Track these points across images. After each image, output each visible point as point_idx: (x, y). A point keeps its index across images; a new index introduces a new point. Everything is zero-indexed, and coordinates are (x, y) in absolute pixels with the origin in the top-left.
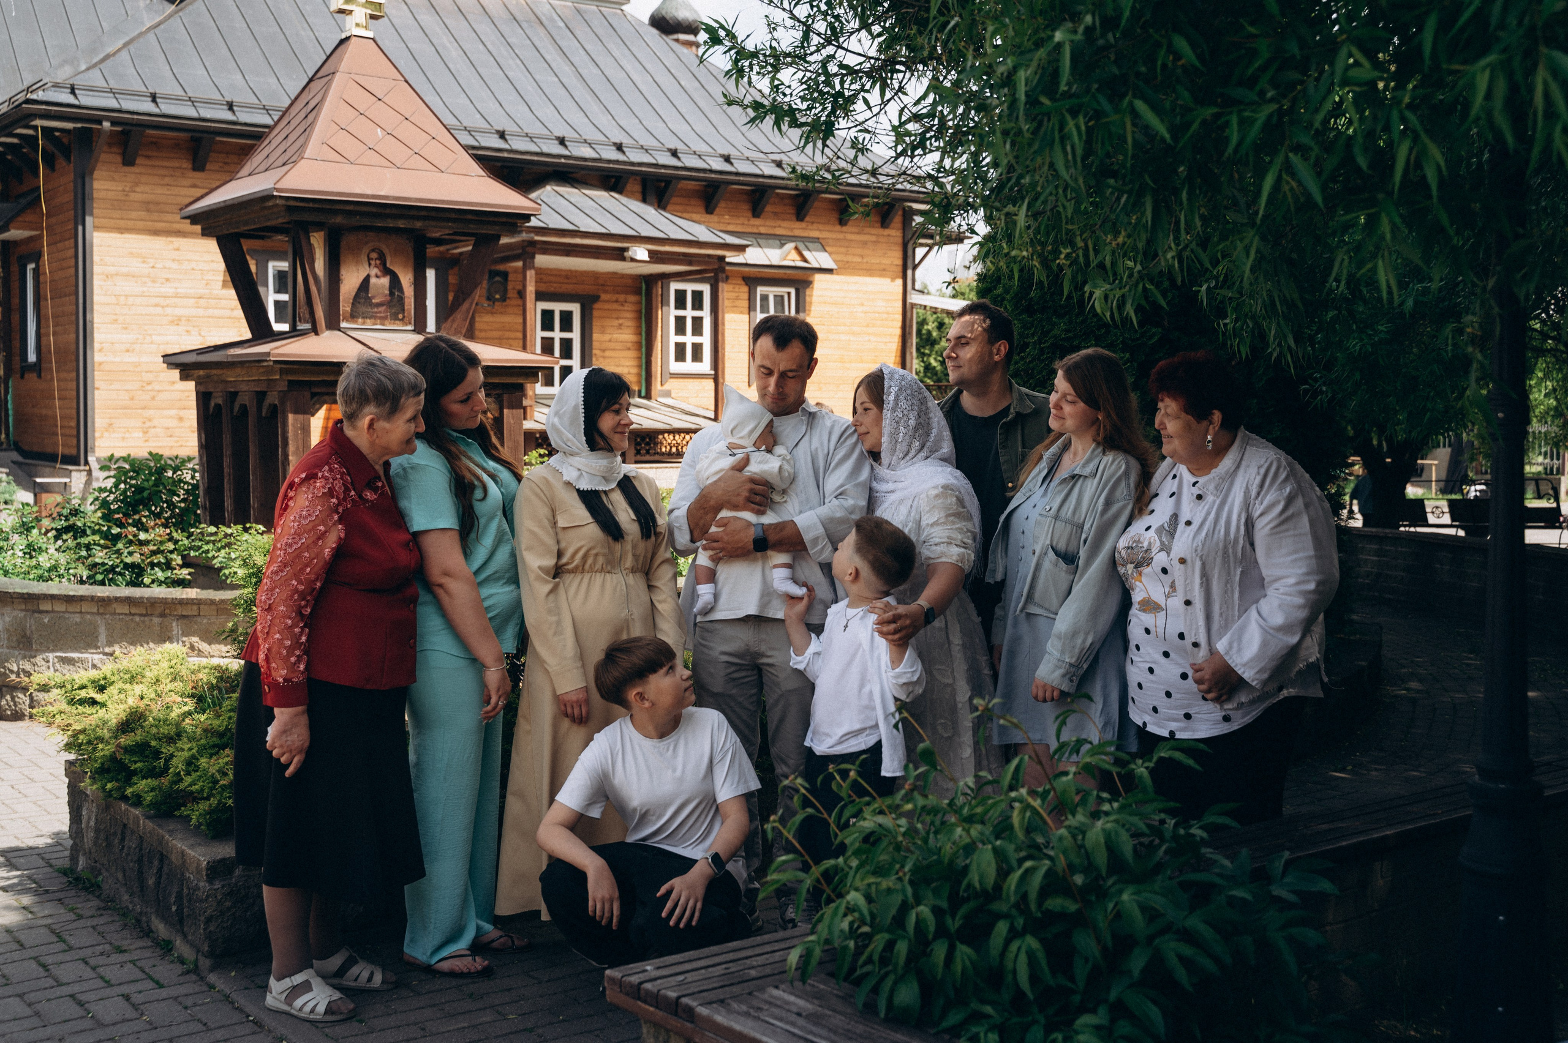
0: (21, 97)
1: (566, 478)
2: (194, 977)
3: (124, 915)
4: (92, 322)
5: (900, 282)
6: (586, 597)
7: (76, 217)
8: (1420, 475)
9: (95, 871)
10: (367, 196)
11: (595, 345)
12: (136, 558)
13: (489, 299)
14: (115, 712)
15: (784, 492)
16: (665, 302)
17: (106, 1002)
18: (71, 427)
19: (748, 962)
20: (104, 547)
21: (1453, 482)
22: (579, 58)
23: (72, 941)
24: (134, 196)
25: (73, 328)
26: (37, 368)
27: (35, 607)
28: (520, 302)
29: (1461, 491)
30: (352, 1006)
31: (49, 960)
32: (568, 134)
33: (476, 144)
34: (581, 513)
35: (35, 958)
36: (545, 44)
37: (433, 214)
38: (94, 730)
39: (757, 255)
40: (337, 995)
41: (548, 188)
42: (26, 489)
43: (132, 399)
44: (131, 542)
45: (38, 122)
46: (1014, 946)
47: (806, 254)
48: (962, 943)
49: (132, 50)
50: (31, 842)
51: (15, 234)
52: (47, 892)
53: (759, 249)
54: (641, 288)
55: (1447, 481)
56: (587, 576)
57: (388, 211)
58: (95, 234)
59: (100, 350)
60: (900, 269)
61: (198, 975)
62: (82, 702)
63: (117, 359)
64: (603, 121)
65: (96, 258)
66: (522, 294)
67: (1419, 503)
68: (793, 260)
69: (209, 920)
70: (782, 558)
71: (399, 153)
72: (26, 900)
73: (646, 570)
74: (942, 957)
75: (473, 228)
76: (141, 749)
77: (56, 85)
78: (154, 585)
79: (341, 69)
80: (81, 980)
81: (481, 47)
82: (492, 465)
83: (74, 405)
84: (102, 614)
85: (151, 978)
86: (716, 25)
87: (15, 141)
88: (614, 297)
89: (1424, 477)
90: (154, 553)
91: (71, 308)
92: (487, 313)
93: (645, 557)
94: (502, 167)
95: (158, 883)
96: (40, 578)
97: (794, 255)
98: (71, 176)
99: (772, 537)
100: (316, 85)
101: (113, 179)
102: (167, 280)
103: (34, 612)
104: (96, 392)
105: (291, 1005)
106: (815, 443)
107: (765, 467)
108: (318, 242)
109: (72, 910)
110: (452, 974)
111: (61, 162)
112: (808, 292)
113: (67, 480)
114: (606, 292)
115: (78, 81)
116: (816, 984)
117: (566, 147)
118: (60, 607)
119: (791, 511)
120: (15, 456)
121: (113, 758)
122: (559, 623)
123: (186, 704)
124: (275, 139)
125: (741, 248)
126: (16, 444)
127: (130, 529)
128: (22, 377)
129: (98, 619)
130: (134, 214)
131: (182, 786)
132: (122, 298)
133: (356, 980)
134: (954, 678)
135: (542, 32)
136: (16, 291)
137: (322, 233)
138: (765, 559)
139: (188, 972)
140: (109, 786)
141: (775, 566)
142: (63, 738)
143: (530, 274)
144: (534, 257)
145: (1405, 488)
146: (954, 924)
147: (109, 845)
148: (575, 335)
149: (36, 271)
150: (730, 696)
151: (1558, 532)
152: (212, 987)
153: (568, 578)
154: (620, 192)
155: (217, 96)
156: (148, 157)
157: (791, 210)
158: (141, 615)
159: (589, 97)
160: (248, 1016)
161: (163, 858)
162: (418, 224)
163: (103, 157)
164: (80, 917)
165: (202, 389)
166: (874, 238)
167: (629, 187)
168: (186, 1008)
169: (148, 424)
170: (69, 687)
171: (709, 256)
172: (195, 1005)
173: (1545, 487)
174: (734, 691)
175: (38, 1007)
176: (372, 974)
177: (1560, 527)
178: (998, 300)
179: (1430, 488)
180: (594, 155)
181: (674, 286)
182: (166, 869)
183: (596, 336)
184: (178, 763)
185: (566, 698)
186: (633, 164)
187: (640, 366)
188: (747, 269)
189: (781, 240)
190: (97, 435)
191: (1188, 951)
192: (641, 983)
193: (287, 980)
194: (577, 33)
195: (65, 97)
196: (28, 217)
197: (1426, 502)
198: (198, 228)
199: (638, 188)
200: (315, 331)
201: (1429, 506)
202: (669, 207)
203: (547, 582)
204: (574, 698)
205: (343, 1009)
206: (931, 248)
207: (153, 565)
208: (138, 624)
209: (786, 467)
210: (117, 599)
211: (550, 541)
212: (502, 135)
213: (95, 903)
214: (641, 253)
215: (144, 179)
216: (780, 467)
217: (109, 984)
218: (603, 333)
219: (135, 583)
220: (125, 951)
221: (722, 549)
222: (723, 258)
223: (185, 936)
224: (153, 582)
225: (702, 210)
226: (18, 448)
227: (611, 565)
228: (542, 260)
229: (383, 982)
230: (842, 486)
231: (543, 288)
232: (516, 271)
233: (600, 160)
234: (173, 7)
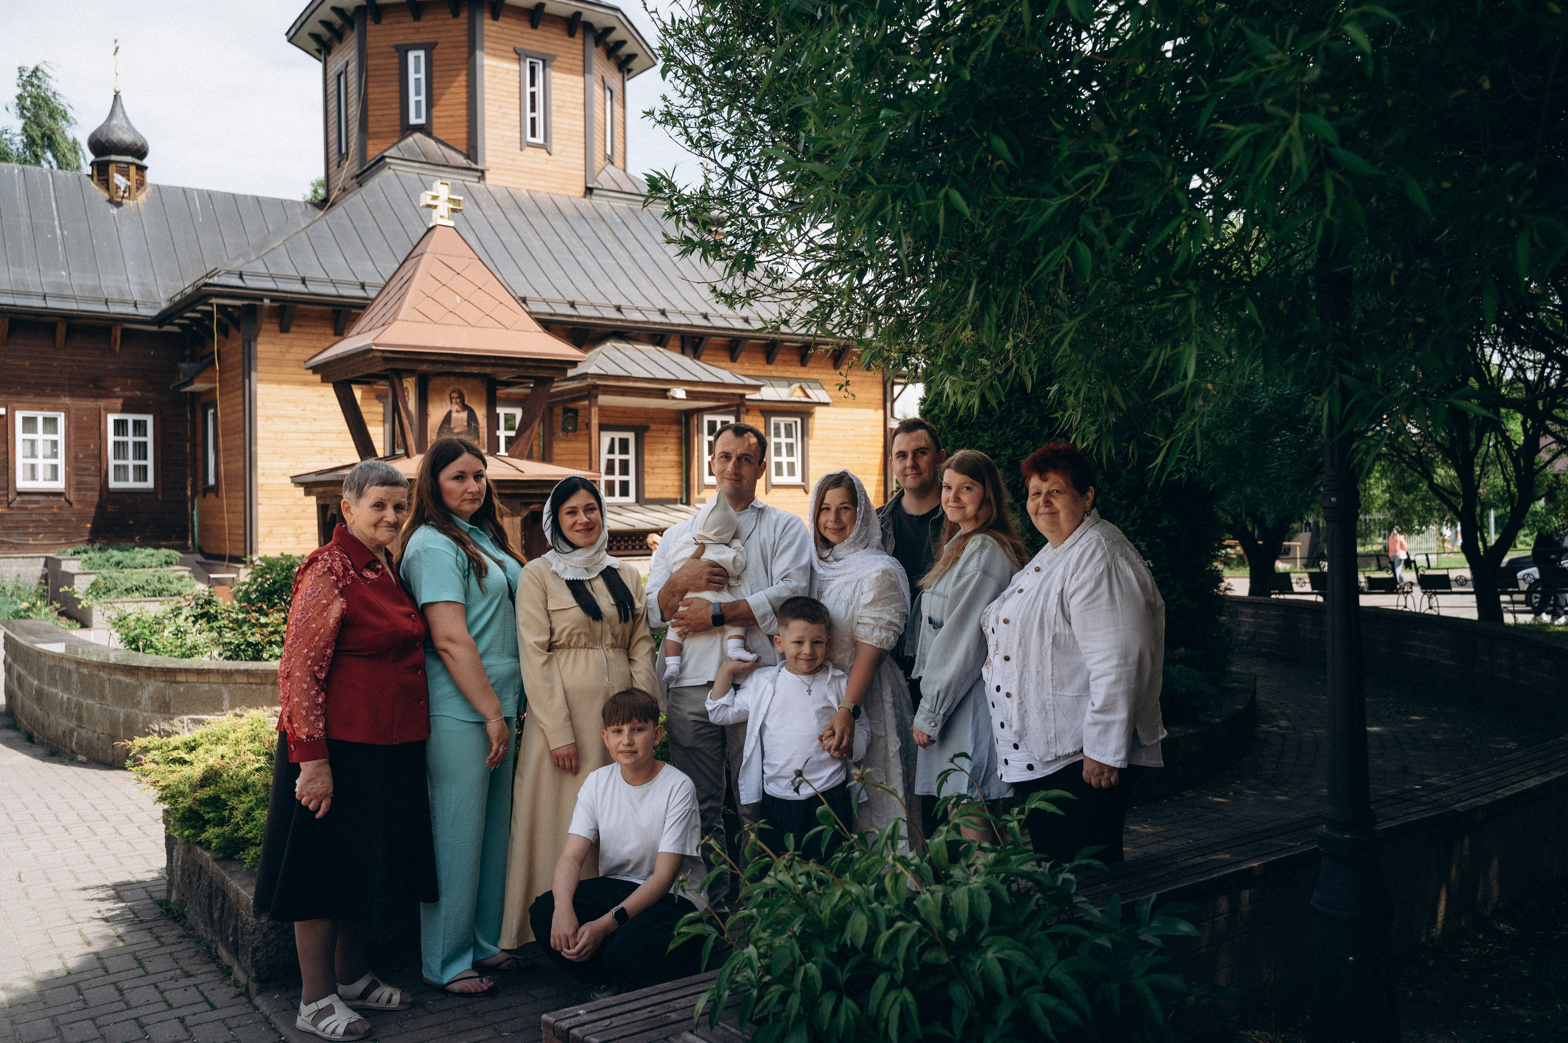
0: (201, 282)
1: (554, 568)
2: (244, 1000)
3: (199, 942)
4: (256, 453)
5: (881, 412)
6: (574, 666)
7: (244, 371)
8: (1288, 554)
9: (182, 903)
10: (447, 349)
11: (646, 464)
12: (257, 638)
13: (563, 430)
14: (196, 771)
15: (739, 578)
16: (700, 430)
17: (163, 1024)
18: (239, 535)
19: (672, 1004)
20: (233, 629)
21: (1311, 560)
22: (632, 245)
23: (150, 968)
24: (288, 356)
25: (241, 458)
26: (216, 489)
27: (173, 679)
28: (586, 432)
29: (1319, 566)
30: (368, 1027)
31: (125, 985)
32: (623, 303)
33: (552, 311)
34: (567, 599)
35: (114, 983)
36: (606, 236)
37: (500, 362)
38: (177, 786)
39: (770, 393)
40: (356, 1017)
41: (608, 344)
42: (202, 582)
43: (287, 512)
44: (253, 625)
45: (214, 301)
46: (891, 997)
47: (808, 391)
48: (848, 997)
49: (288, 245)
50: (141, 877)
51: (198, 386)
52: (142, 921)
53: (772, 389)
54: (681, 420)
55: (1309, 558)
56: (573, 651)
57: (464, 360)
58: (259, 385)
59: (263, 475)
60: (881, 402)
61: (249, 997)
62: (174, 761)
63: (276, 482)
64: (651, 292)
65: (259, 404)
66: (588, 426)
67: (1286, 576)
68: (798, 396)
69: (255, 950)
70: (737, 631)
71: (472, 314)
72: (121, 930)
73: (626, 647)
74: (830, 1009)
75: (532, 372)
76: (215, 802)
77: (228, 273)
78: (272, 659)
79: (429, 250)
80: (148, 1003)
81: (557, 238)
82: (502, 556)
83: (242, 517)
84: (226, 684)
85: (207, 1000)
86: (657, 176)
87: (198, 315)
88: (661, 427)
89: (1291, 555)
90: (272, 633)
91: (239, 443)
92: (562, 440)
93: (623, 635)
94: (573, 329)
95: (221, 917)
96: (183, 655)
97: (799, 393)
98: (240, 342)
99: (729, 615)
100: (408, 265)
101: (273, 343)
102: (315, 420)
103: (172, 682)
104: (259, 507)
105: (316, 1026)
106: (764, 535)
107: (722, 557)
108: (410, 385)
109: (158, 938)
110: (462, 994)
111: (233, 332)
112: (811, 421)
113: (234, 575)
114: (653, 423)
115: (245, 269)
116: (728, 1027)
117: (622, 313)
118: (193, 678)
119: (743, 591)
120: (199, 557)
121: (190, 809)
122: (552, 689)
123: (258, 761)
124: (378, 306)
125: (757, 388)
126: (200, 548)
127: (254, 614)
128: (204, 496)
129: (223, 687)
130: (290, 370)
131: (241, 833)
132: (280, 436)
133: (377, 1001)
134: (886, 731)
135: (603, 225)
136: (200, 430)
137: (414, 379)
138: (723, 632)
139: (240, 995)
140: (186, 833)
141: (730, 638)
142: (155, 793)
143: (594, 411)
144: (596, 397)
145: (1274, 564)
146: (842, 977)
147: (191, 882)
148: (631, 457)
149: (215, 415)
150: (699, 749)
151: (1396, 596)
152: (257, 1008)
153: (558, 652)
154: (664, 347)
155: (353, 279)
156: (301, 326)
157: (797, 358)
158: (257, 684)
159: (638, 272)
160: (281, 1036)
161: (225, 896)
162: (489, 370)
163: (264, 326)
164: (162, 944)
165: (322, 502)
166: (860, 379)
167: (671, 343)
168: (230, 1029)
169: (300, 531)
170: (165, 748)
171: (733, 394)
172: (239, 1026)
173: (1384, 562)
174: (701, 746)
175: (105, 1030)
176: (391, 995)
177: (1397, 593)
178: (935, 420)
179: (1296, 564)
180: (643, 319)
181: (707, 418)
182: (227, 906)
183: (647, 457)
184: (238, 816)
185: (558, 752)
186: (673, 325)
187: (681, 480)
188: (762, 404)
189: (790, 381)
190: (260, 540)
191: (1052, 1002)
192: (570, 1029)
193: (314, 1004)
194: (631, 226)
195: (235, 281)
196: (207, 374)
197: (1292, 575)
198: (318, 377)
199: (678, 343)
200: (407, 455)
201: (1294, 578)
202: (702, 358)
203: (543, 654)
204: (565, 753)
205: (360, 1029)
206: (906, 385)
207: (270, 643)
208: (254, 691)
209: (740, 557)
210: (238, 671)
211: (544, 620)
212: (572, 305)
213: (179, 931)
214: (680, 393)
215: (296, 342)
216: (734, 558)
217: (170, 1007)
218: (652, 455)
219: (257, 658)
220: (192, 976)
221: (687, 625)
222: (743, 396)
223: (239, 962)
224: (271, 656)
225: (728, 359)
226: (201, 551)
227: (593, 642)
228: (604, 400)
229: (400, 1003)
230: (787, 569)
231: (605, 421)
232: (584, 408)
233: (648, 322)
234: (322, 213)
